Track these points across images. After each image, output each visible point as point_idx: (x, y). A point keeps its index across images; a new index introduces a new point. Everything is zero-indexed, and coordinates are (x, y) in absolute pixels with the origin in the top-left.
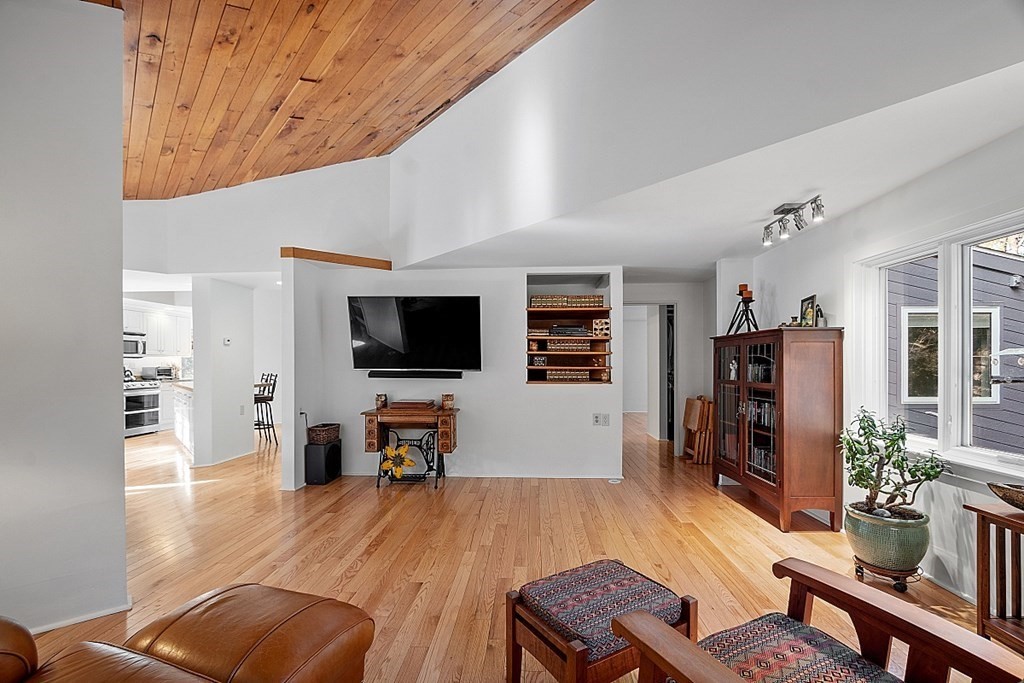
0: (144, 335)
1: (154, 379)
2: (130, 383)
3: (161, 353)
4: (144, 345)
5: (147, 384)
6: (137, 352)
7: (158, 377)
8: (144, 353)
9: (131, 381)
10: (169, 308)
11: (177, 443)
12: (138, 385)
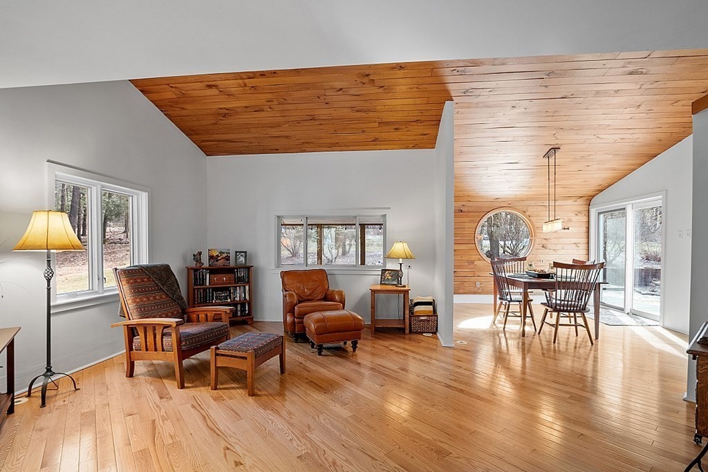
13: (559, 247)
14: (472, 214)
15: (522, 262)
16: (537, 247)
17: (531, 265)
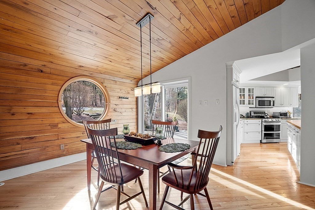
0: (274, 97)
1: (279, 118)
2: (266, 119)
3: (282, 105)
4: (274, 102)
5: (274, 120)
6: (270, 105)
7: (280, 117)
8: (274, 105)
9: (268, 118)
10: (286, 84)
11: (289, 154)
12: (270, 120)
13: (123, 110)
14: (55, 77)
15: (108, 123)
16: (111, 110)
17: (126, 128)
